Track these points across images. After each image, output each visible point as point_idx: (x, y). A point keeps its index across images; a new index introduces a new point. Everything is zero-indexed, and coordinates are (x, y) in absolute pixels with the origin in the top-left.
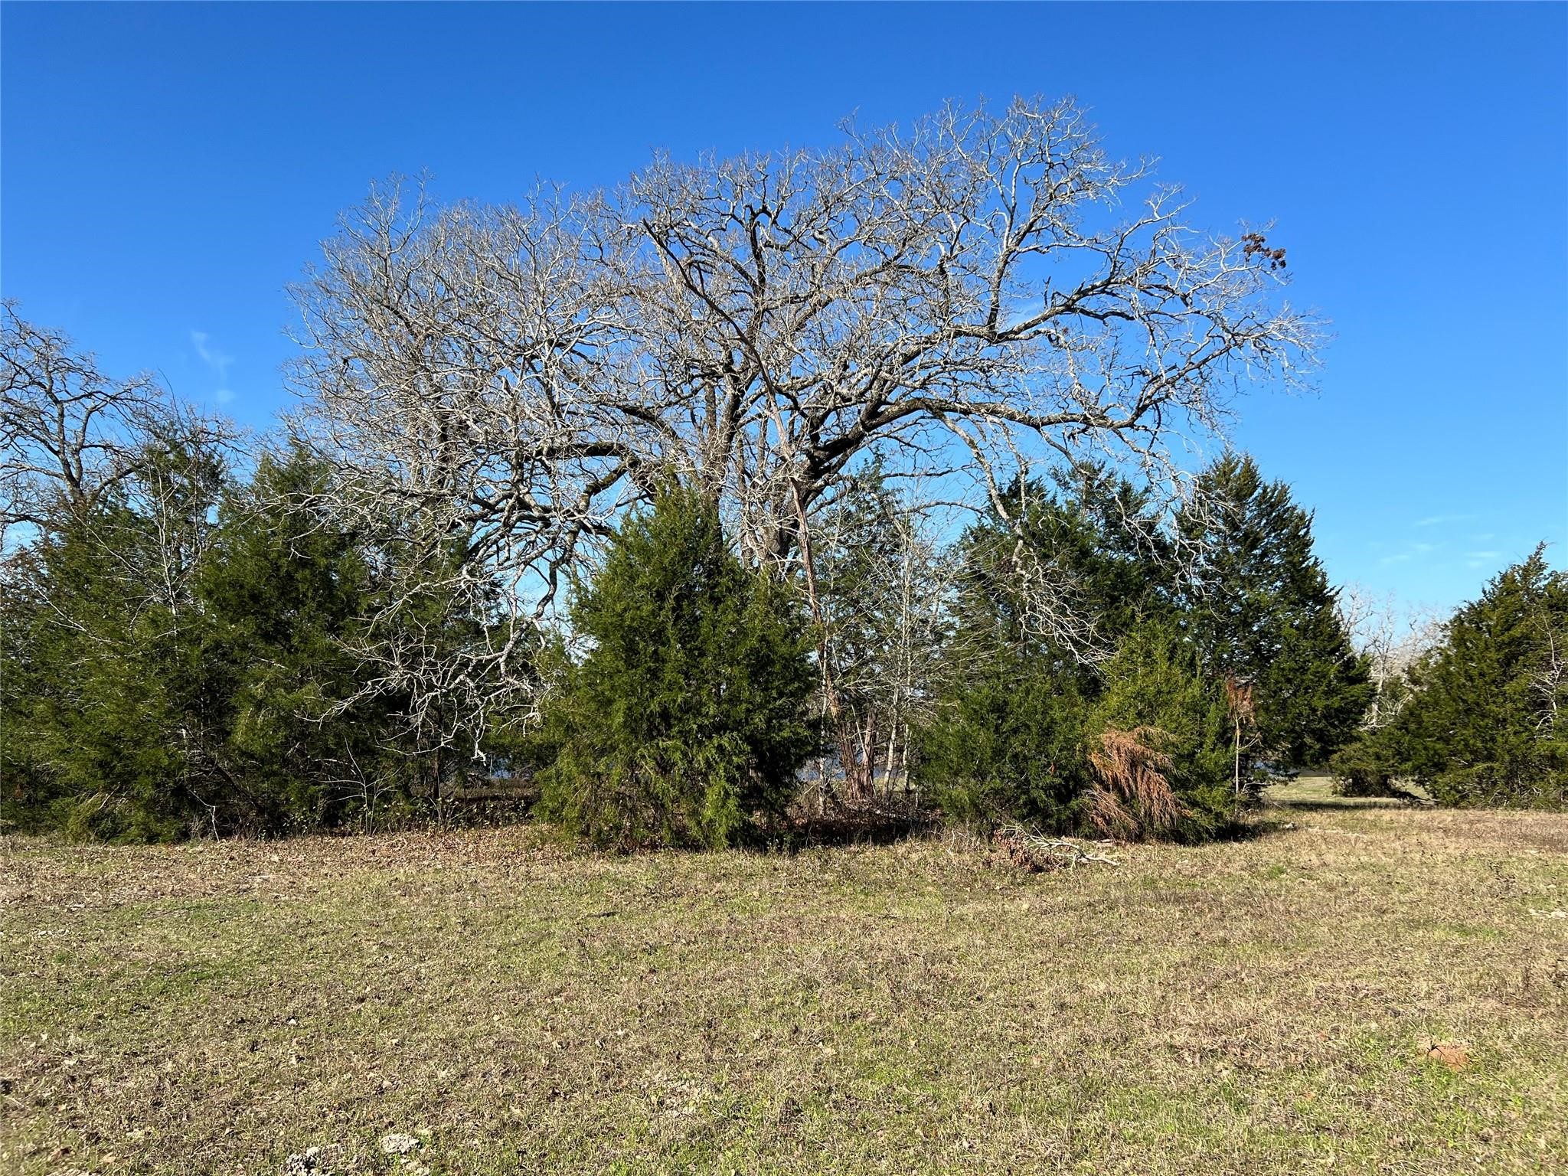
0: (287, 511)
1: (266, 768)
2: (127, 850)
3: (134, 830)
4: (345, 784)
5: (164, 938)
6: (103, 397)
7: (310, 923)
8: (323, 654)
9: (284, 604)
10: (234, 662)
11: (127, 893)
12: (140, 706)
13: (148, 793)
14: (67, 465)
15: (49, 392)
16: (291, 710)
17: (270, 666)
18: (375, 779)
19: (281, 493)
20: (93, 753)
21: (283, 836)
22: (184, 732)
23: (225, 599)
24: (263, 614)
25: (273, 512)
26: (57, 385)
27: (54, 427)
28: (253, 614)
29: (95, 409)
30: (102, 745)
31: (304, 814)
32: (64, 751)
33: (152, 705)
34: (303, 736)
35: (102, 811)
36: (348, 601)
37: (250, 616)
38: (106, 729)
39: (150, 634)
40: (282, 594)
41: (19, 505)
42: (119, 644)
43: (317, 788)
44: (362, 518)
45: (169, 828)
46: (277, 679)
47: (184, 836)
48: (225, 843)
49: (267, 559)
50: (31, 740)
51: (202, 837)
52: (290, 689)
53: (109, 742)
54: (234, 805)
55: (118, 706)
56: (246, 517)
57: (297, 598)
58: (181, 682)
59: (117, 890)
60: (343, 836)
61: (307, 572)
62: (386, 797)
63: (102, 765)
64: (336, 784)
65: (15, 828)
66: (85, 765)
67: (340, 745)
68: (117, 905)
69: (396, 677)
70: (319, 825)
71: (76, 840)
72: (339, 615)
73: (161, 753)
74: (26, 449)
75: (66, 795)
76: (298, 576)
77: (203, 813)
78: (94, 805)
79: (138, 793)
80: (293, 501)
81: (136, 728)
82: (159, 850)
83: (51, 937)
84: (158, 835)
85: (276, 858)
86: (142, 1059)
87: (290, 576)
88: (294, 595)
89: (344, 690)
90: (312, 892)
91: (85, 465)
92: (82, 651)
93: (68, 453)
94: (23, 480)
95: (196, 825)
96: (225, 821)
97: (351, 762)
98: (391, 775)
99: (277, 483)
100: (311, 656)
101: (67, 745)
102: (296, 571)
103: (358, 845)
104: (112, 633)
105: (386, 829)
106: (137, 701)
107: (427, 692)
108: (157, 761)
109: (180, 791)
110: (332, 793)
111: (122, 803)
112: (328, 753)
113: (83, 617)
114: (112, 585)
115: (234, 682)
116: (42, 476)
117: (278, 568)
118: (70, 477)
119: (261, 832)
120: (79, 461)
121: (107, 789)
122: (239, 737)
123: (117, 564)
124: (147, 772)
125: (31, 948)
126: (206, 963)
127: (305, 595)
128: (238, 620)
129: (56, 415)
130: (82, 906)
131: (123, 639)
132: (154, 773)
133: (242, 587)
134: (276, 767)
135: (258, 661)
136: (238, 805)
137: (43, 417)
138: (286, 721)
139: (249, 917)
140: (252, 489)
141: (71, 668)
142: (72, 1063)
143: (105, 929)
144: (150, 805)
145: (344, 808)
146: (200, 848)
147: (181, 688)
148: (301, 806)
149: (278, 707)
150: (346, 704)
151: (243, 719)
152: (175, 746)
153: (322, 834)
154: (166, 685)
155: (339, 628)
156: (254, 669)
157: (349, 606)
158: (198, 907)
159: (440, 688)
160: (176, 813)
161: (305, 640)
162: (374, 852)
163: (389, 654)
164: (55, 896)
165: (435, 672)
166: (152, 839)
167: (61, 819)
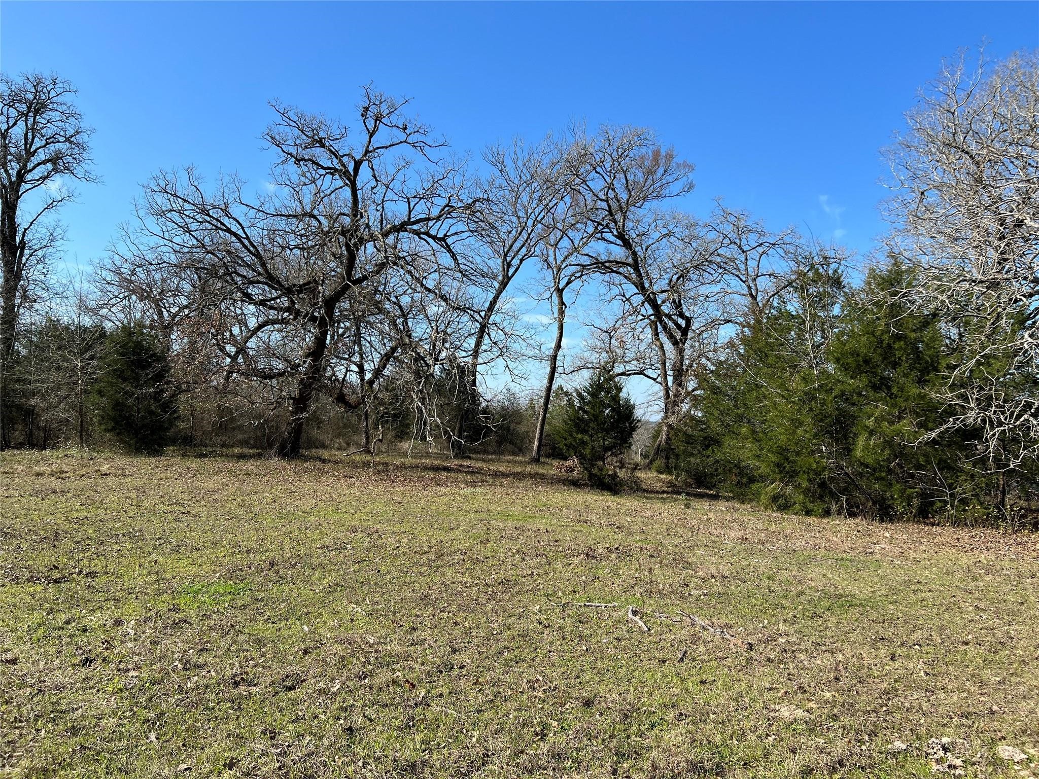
0: (887, 303)
1: (877, 474)
2: (795, 518)
3: (797, 506)
4: (933, 489)
5: (824, 575)
6: (767, 245)
7: (919, 582)
8: (915, 399)
9: (886, 366)
10: (854, 404)
11: (799, 544)
12: (798, 431)
13: (805, 484)
14: (750, 288)
15: (740, 247)
16: (893, 437)
17: (877, 406)
18: (956, 488)
19: (883, 290)
20: (773, 458)
21: (891, 521)
22: (824, 448)
23: (847, 364)
24: (872, 372)
25: (878, 304)
26: (744, 242)
27: (742, 267)
28: (866, 373)
29: (763, 253)
30: (778, 453)
31: (903, 507)
32: (758, 456)
33: (805, 430)
34: (901, 455)
35: (779, 493)
36: (932, 362)
37: (864, 375)
38: (780, 443)
39: (802, 387)
40: (885, 359)
41: (725, 314)
42: (785, 393)
43: (912, 490)
44: (943, 302)
45: (818, 507)
46: (882, 415)
47: (827, 513)
48: (853, 521)
49: (874, 336)
50: (740, 448)
51: (838, 515)
52: (892, 423)
53: (782, 451)
54: (856, 497)
55: (786, 430)
56: (860, 309)
57: (895, 361)
58: (820, 417)
59: (793, 542)
60: (933, 525)
61: (902, 343)
62: (964, 502)
63: (778, 465)
64: (925, 489)
65: (733, 498)
66: (769, 465)
67: (928, 462)
68: (794, 550)
69: (972, 416)
70: (915, 516)
71: (766, 509)
72: (925, 371)
73: (812, 460)
74: (729, 281)
75: (758, 482)
76: (896, 346)
77: (838, 500)
78: (774, 489)
79: (799, 484)
80: (891, 296)
81: (797, 444)
82: (811, 520)
83: (762, 564)
84: (812, 511)
85: (887, 535)
86: (824, 648)
87: (889, 346)
88: (893, 359)
89: (930, 425)
90: (916, 561)
91: (759, 287)
92: (765, 397)
93: (750, 281)
94: (727, 300)
95: (834, 507)
96: (852, 507)
97: (936, 474)
98: (968, 486)
99: (879, 285)
100: (905, 401)
101: (759, 453)
102: (894, 343)
103: (946, 533)
104: (782, 386)
105: (966, 524)
106: (797, 427)
107: (998, 427)
108: (810, 465)
109: (823, 485)
110: (923, 495)
111: (789, 490)
112: (919, 467)
113: (765, 377)
114: (778, 357)
115: (854, 417)
116: (736, 296)
117: (882, 342)
118: (751, 295)
119: (876, 516)
120: (756, 285)
121: (781, 480)
122: (858, 453)
123: (782, 345)
124: (804, 471)
125: (752, 569)
126: (853, 596)
127: (899, 358)
128: (856, 377)
129: (743, 259)
130: (775, 548)
131: (788, 390)
132: (808, 473)
133: (858, 355)
134: (883, 474)
135: (869, 403)
136: (859, 497)
137: (737, 262)
138: (889, 443)
139: (876, 571)
140: (863, 290)
141: (759, 407)
142: (784, 641)
143: (790, 564)
144: (806, 492)
145: (932, 506)
146: (838, 522)
147: (821, 421)
148: (902, 502)
149: (883, 434)
150: (934, 434)
151: (861, 441)
152: (819, 456)
153: (919, 522)
154: (812, 418)
155: (926, 381)
156: (867, 409)
157: (932, 365)
158: (842, 559)
159: (1008, 424)
160: (821, 497)
161: (902, 389)
162: (958, 539)
163: (966, 399)
164: (759, 540)
165: (1003, 413)
166: (808, 513)
167: (757, 496)
